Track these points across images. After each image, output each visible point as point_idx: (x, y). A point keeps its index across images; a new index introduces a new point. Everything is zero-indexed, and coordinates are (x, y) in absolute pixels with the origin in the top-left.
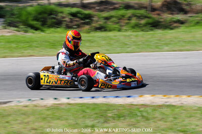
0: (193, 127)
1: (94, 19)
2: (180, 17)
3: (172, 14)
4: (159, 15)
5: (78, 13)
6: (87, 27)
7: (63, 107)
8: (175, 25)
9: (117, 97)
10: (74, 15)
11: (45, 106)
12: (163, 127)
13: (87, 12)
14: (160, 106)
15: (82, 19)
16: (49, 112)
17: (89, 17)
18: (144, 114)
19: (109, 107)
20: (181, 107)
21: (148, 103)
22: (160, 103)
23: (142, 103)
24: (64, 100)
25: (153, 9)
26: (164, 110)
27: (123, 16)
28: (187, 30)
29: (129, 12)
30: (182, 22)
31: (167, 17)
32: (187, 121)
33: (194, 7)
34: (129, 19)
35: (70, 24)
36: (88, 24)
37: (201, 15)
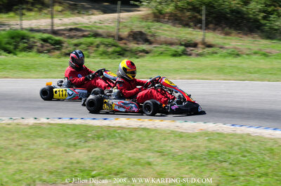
0: (169, 148)
1: (64, 45)
2: (145, 47)
3: (138, 44)
4: (125, 44)
5: (49, 38)
6: (57, 53)
7: (44, 126)
8: (140, 54)
9: (94, 119)
10: (45, 40)
11: (27, 125)
12: (140, 148)
13: (57, 38)
14: (136, 129)
15: (52, 45)
16: (31, 131)
17: (59, 43)
18: (122, 135)
19: (88, 128)
20: (155, 130)
21: (124, 125)
22: (136, 126)
23: (118, 125)
24: (44, 120)
25: (120, 39)
26: (140, 132)
27: (92, 44)
28: (152, 59)
29: (98, 40)
30: (147, 52)
31: (133, 46)
32: (162, 143)
33: (158, 38)
34: (98, 46)
35: (41, 49)
36: (58, 49)
37: (164, 46)
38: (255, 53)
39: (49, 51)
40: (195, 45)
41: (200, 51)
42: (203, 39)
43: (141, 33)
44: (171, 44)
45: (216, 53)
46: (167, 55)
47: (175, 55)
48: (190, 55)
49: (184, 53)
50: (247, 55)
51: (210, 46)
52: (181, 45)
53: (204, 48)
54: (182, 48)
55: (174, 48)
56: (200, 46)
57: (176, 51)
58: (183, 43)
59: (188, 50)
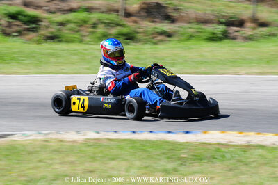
1: (43, 24)
2: (166, 26)
3: (154, 22)
4: (135, 22)
5: (20, 13)
6: (32, 35)
8: (160, 38)
10: (14, 16)
15: (25, 23)
17: (35, 20)
25: (128, 15)
27: (85, 22)
29: (94, 17)
30: (169, 35)
31: (147, 25)
34: (94, 26)
35: (8, 30)
36: (34, 30)
37: (195, 26)
39: (20, 33)
40: (241, 24)
41: (248, 30)
42: (253, 16)
43: (158, 6)
44: (206, 22)
45: (274, 35)
46: (200, 39)
47: (213, 38)
48: (234, 38)
49: (225, 36)
51: (263, 25)
52: (221, 23)
53: (254, 29)
54: (222, 27)
55: (209, 28)
56: (249, 25)
57: (214, 34)
58: (224, 20)
59: (231, 31)
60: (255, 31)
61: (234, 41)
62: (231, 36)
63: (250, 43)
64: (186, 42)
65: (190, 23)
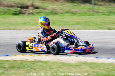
37: (7, 8)
38: (67, 12)
40: (27, 7)
41: (30, 10)
42: (32, 4)
44: (12, 6)
45: (41, 12)
46: (9, 14)
47: (15, 14)
48: (24, 14)
49: (20, 13)
50: (62, 13)
51: (37, 8)
52: (18, 7)
53: (33, 9)
54: (19, 9)
55: (13, 9)
56: (30, 8)
57: (15, 12)
58: (20, 6)
59: (23, 11)
60: (33, 11)
61: (24, 15)
62: (23, 12)
63: (31, 16)
64: (3, 15)
65: (5, 7)
